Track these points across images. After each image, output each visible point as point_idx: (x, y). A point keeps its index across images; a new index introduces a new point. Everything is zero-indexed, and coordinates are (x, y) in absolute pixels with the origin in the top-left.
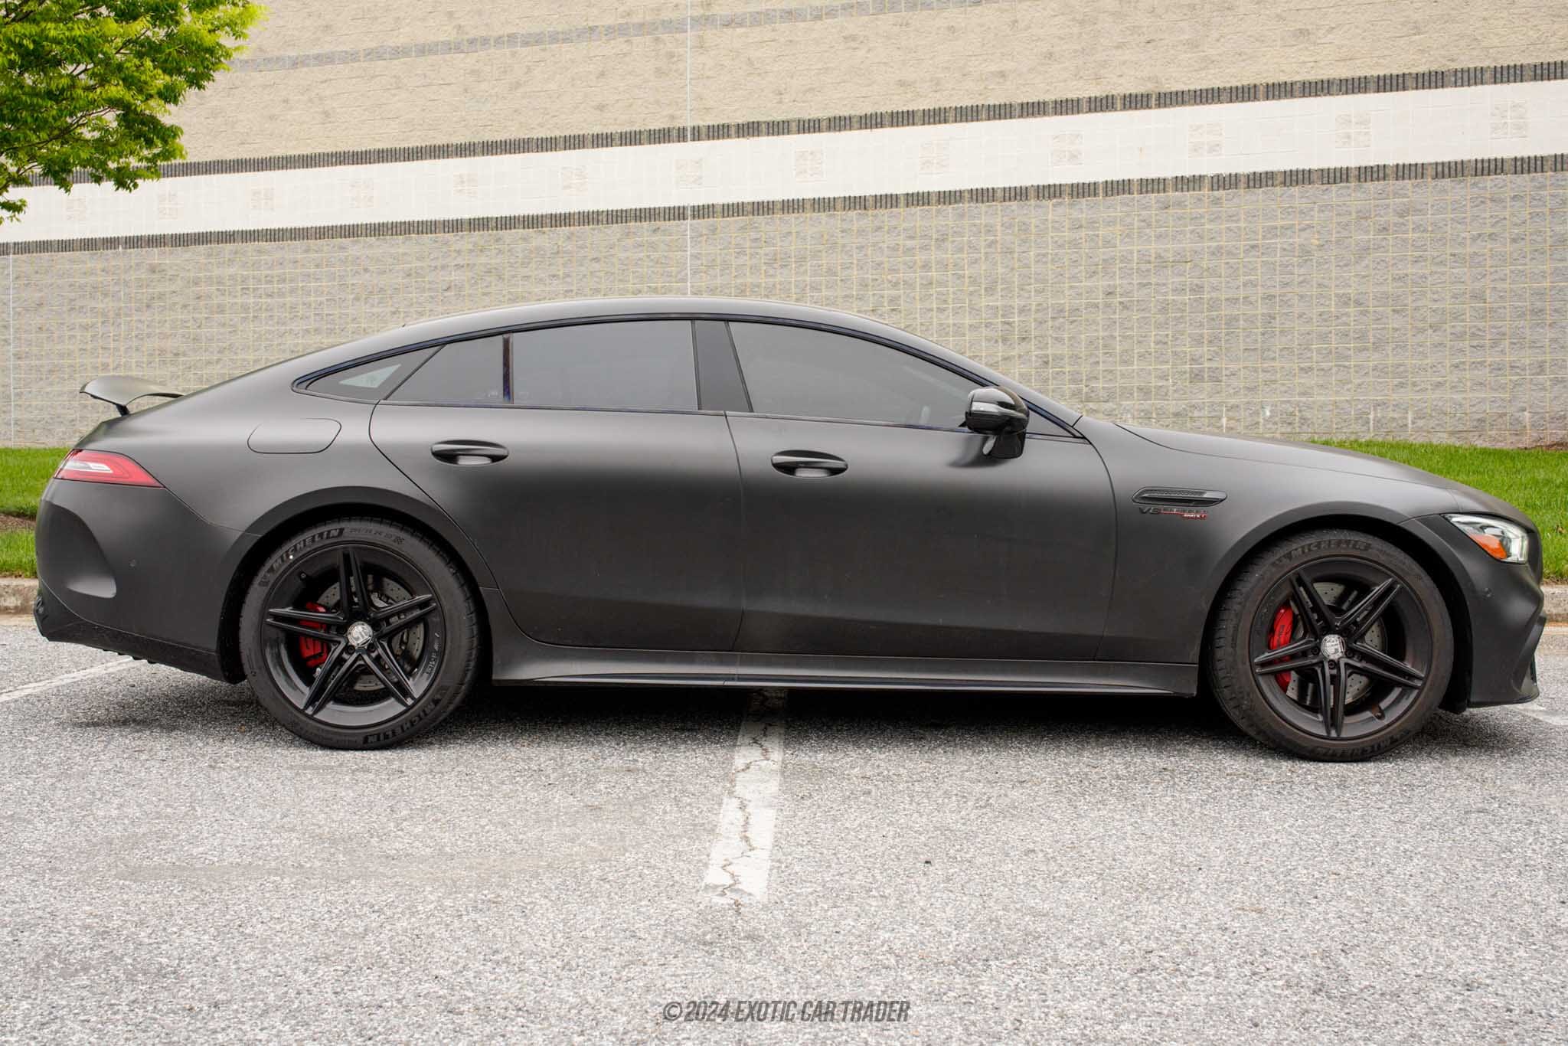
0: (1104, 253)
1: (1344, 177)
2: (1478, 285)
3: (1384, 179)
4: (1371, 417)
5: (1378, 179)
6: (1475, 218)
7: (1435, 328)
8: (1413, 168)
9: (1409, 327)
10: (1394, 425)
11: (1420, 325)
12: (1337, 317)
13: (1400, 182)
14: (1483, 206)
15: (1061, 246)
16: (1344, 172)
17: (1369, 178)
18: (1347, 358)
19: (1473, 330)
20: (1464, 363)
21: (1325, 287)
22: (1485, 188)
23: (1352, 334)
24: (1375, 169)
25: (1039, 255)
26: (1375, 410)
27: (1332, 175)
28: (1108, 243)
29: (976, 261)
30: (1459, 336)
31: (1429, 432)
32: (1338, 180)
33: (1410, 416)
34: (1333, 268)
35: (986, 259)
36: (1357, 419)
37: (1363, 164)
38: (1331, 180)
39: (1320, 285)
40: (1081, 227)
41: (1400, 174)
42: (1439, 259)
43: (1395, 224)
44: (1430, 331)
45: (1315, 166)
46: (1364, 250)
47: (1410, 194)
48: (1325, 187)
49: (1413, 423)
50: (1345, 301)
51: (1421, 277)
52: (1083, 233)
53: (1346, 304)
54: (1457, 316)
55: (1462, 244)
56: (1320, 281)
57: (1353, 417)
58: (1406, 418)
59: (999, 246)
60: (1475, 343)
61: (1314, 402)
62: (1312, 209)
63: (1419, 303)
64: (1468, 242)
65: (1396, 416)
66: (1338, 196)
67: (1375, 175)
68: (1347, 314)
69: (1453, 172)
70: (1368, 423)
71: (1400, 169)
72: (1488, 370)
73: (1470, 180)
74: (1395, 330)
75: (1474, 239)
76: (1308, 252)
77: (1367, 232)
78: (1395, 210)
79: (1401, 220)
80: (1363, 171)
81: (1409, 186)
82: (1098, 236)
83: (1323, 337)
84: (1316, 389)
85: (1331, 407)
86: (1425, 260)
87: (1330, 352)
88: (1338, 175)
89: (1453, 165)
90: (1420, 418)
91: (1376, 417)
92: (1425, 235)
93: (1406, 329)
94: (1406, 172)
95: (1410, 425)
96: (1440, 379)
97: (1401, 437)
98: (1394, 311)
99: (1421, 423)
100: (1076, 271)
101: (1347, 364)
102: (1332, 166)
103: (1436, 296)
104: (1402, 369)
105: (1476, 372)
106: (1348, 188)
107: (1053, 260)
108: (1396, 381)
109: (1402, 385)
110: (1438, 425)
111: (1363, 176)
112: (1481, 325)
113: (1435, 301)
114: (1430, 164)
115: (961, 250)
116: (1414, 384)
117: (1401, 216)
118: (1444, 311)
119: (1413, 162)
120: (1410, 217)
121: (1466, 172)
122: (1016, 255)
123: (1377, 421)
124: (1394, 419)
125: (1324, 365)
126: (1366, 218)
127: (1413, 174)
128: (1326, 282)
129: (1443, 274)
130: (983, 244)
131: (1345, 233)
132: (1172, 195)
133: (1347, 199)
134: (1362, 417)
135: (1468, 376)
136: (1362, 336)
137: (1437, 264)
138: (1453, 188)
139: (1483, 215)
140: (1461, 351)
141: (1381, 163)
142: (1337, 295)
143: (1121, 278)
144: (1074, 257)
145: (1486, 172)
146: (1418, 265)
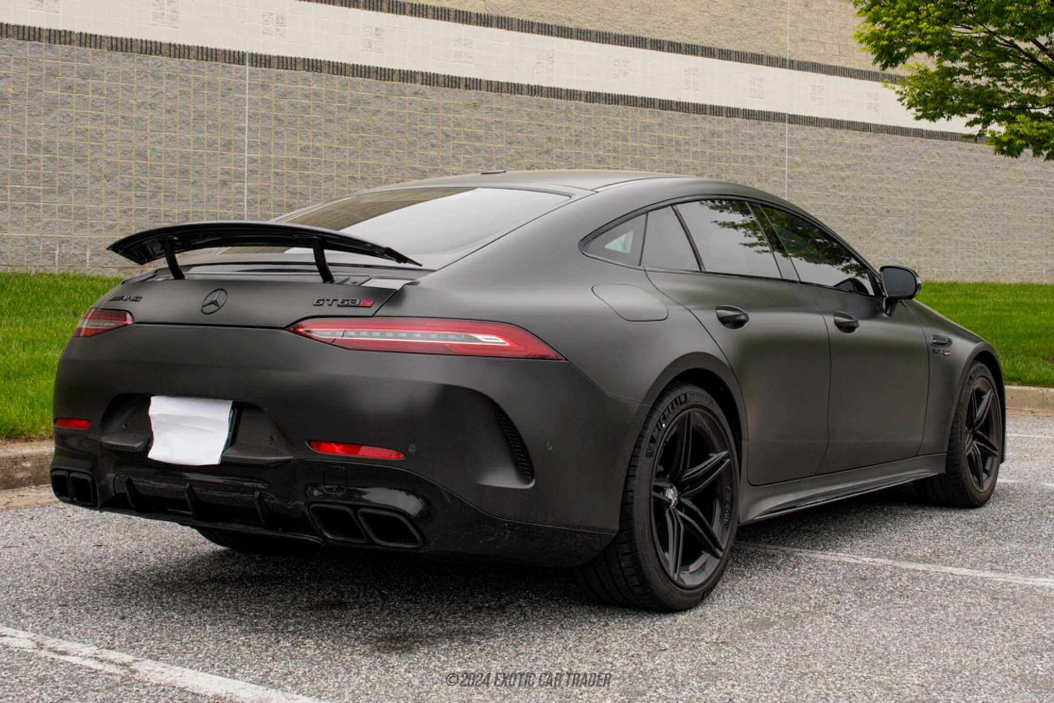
1: (37, 36)
2: (141, 145)
3: (70, 43)
4: (57, 252)
5: (65, 43)
6: (140, 88)
7: (108, 177)
8: (93, 38)
9: (88, 175)
10: (76, 260)
11: (98, 175)
12: (29, 161)
13: (83, 49)
14: (145, 79)
16: (37, 31)
17: (57, 41)
18: (37, 199)
19: (138, 182)
20: (130, 210)
21: (20, 133)
22: (147, 65)
23: (41, 177)
24: (63, 34)
26: (60, 247)
27: (26, 32)
30: (127, 187)
31: (103, 268)
32: (32, 38)
33: (88, 253)
34: (26, 116)
36: (44, 253)
37: (54, 27)
38: (26, 37)
39: (15, 131)
41: (83, 41)
42: (111, 120)
43: (78, 85)
44: (104, 181)
46: (52, 105)
47: (90, 59)
48: (21, 42)
49: (91, 259)
50: (36, 147)
51: (98, 133)
53: (37, 150)
54: (126, 170)
55: (130, 109)
56: (15, 126)
57: (41, 252)
58: (85, 255)
60: (139, 193)
61: (8, 237)
62: (9, 60)
63: (96, 156)
64: (135, 108)
65: (77, 252)
66: (31, 52)
67: (63, 39)
68: (37, 159)
69: (124, 47)
70: (54, 257)
71: (83, 38)
72: (147, 217)
73: (137, 56)
74: (78, 177)
75: (139, 106)
76: (5, 99)
77: (55, 88)
78: (78, 72)
79: (83, 82)
80: (52, 33)
81: (90, 53)
83: (18, 179)
84: (10, 225)
85: (23, 242)
86: (101, 119)
87: (23, 193)
88: (32, 33)
89: (124, 41)
90: (96, 255)
91: (60, 253)
92: (101, 97)
93: (86, 177)
94: (88, 40)
95: (88, 261)
96: (111, 222)
97: (82, 271)
98: (76, 160)
99: (97, 259)
101: (37, 204)
102: (27, 25)
103: (109, 151)
104: (82, 211)
105: (139, 218)
106: (41, 46)
108: (78, 222)
109: (82, 226)
110: (110, 261)
111: (52, 38)
112: (143, 178)
113: (109, 155)
114: (107, 37)
116: (92, 226)
117: (84, 79)
118: (116, 164)
119: (94, 33)
120: (90, 80)
121: (134, 49)
123: (62, 256)
124: (76, 256)
125: (17, 204)
126: (55, 76)
127: (93, 44)
128: (20, 128)
129: (116, 132)
131: (37, 87)
133: (40, 55)
134: (49, 252)
135: (133, 221)
136: (50, 181)
137: (111, 123)
138: (124, 61)
139: (147, 87)
140: (128, 199)
141: (68, 29)
142: (29, 141)
145: (148, 51)
146: (96, 123)
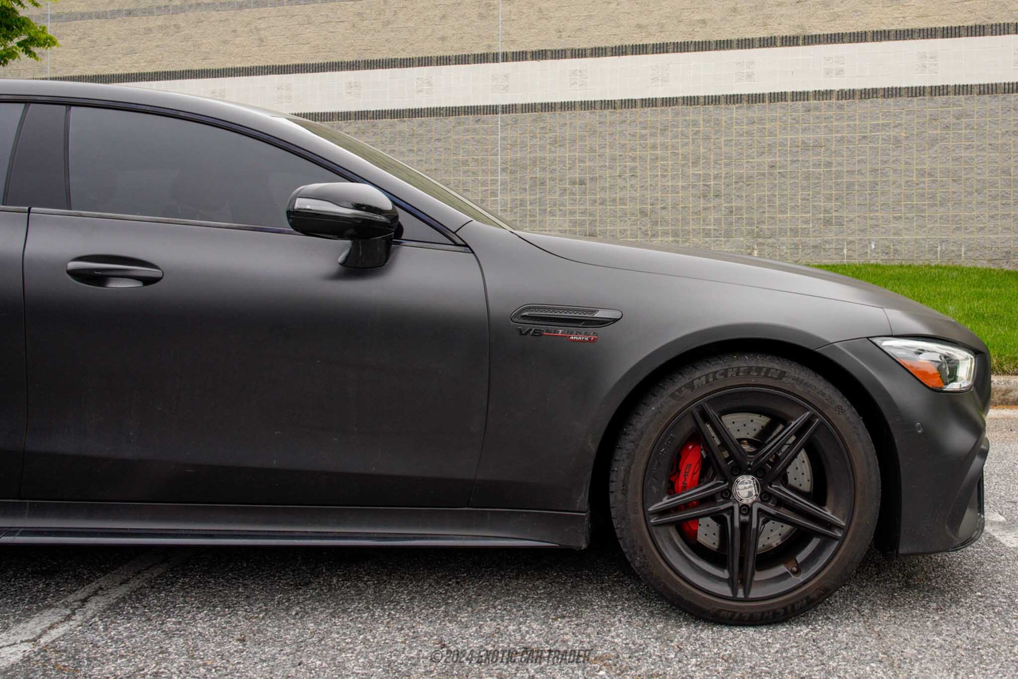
0: (768, 139)
1: (922, 92)
2: (1005, 164)
3: (947, 94)
4: (939, 249)
5: (943, 95)
6: (1004, 120)
7: (979, 192)
8: (965, 88)
9: (962, 191)
10: (953, 254)
11: (970, 190)
12: (917, 184)
13: (957, 96)
14: (1008, 113)
15: (742, 135)
16: (922, 89)
17: (937, 94)
18: (923, 211)
19: (1003, 193)
20: (997, 215)
21: (910, 164)
22: (1010, 101)
23: (926, 195)
24: (941, 88)
25: (727, 140)
26: (941, 245)
27: (914, 91)
28: (771, 134)
29: (686, 144)
30: (994, 198)
31: (975, 260)
32: (918, 94)
33: (963, 249)
34: (915, 151)
35: (693, 143)
36: (929, 251)
37: (934, 84)
38: (914, 94)
39: (906, 163)
40: (754, 122)
41: (957, 91)
42: (981, 148)
43: (954, 124)
44: (976, 194)
45: (904, 85)
46: (934, 141)
47: (963, 105)
48: (910, 99)
49: (965, 254)
50: (922, 173)
51: (970, 159)
52: (755, 127)
53: (923, 175)
54: (993, 185)
55: (996, 138)
56: (907, 160)
57: (927, 249)
58: (960, 250)
59: (701, 135)
60: (1004, 202)
61: (903, 239)
62: (901, 113)
63: (968, 176)
64: (1000, 136)
65: (955, 249)
66: (918, 105)
67: (941, 92)
68: (924, 182)
69: (990, 91)
70: (936, 253)
71: (957, 87)
72: (1012, 219)
73: (1001, 96)
74: (954, 193)
75: (1003, 135)
76: (899, 141)
77: (936, 129)
78: (953, 115)
79: (958, 121)
80: (933, 88)
81: (963, 99)
82: (765, 128)
83: (909, 197)
84: (904, 231)
85: (913, 243)
86: (973, 148)
87: (913, 207)
88: (918, 91)
89: (990, 86)
90: (969, 251)
91: (941, 249)
92: (973, 131)
93: (961, 193)
94: (961, 90)
95: (963, 255)
96: (981, 225)
97: (958, 262)
98: (953, 180)
99: (970, 254)
100: (751, 151)
101: (923, 214)
102: (914, 86)
103: (979, 171)
104: (958, 218)
105: (1004, 221)
106: (925, 100)
107: (736, 144)
108: (954, 226)
109: (958, 229)
110: (981, 255)
111: (933, 92)
112: (1007, 190)
113: (979, 174)
114: (976, 85)
115: (676, 137)
116: (966, 228)
117: (958, 119)
118: (984, 181)
119: (965, 84)
120: (962, 120)
121: (998, 91)
122: (712, 141)
123: (942, 252)
124: (953, 251)
125: (908, 215)
126: (936, 120)
127: (965, 92)
128: (910, 161)
129: (984, 156)
130: (691, 133)
131: (923, 129)
132: (813, 102)
133: (923, 106)
134: (933, 250)
135: (999, 224)
136: (933, 197)
137: (980, 150)
138: (990, 101)
139: (1009, 119)
140: (995, 207)
141: (945, 84)
142: (917, 169)
143: (780, 156)
144: (750, 142)
145: (1011, 91)
146: (968, 151)
